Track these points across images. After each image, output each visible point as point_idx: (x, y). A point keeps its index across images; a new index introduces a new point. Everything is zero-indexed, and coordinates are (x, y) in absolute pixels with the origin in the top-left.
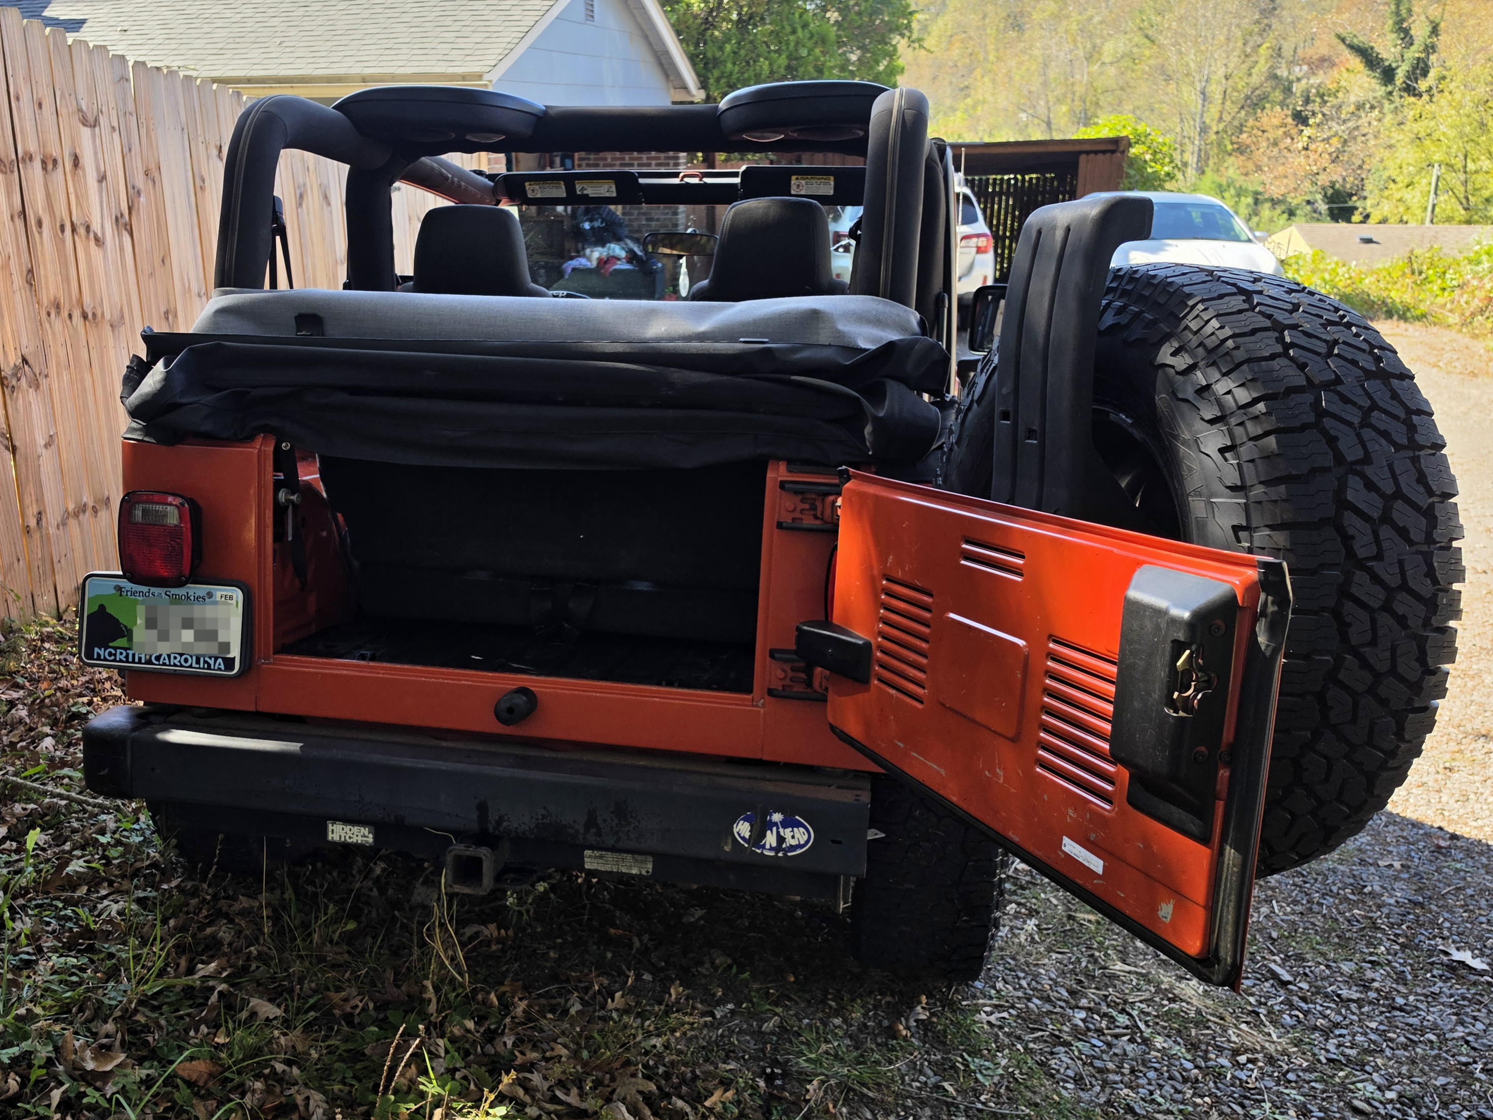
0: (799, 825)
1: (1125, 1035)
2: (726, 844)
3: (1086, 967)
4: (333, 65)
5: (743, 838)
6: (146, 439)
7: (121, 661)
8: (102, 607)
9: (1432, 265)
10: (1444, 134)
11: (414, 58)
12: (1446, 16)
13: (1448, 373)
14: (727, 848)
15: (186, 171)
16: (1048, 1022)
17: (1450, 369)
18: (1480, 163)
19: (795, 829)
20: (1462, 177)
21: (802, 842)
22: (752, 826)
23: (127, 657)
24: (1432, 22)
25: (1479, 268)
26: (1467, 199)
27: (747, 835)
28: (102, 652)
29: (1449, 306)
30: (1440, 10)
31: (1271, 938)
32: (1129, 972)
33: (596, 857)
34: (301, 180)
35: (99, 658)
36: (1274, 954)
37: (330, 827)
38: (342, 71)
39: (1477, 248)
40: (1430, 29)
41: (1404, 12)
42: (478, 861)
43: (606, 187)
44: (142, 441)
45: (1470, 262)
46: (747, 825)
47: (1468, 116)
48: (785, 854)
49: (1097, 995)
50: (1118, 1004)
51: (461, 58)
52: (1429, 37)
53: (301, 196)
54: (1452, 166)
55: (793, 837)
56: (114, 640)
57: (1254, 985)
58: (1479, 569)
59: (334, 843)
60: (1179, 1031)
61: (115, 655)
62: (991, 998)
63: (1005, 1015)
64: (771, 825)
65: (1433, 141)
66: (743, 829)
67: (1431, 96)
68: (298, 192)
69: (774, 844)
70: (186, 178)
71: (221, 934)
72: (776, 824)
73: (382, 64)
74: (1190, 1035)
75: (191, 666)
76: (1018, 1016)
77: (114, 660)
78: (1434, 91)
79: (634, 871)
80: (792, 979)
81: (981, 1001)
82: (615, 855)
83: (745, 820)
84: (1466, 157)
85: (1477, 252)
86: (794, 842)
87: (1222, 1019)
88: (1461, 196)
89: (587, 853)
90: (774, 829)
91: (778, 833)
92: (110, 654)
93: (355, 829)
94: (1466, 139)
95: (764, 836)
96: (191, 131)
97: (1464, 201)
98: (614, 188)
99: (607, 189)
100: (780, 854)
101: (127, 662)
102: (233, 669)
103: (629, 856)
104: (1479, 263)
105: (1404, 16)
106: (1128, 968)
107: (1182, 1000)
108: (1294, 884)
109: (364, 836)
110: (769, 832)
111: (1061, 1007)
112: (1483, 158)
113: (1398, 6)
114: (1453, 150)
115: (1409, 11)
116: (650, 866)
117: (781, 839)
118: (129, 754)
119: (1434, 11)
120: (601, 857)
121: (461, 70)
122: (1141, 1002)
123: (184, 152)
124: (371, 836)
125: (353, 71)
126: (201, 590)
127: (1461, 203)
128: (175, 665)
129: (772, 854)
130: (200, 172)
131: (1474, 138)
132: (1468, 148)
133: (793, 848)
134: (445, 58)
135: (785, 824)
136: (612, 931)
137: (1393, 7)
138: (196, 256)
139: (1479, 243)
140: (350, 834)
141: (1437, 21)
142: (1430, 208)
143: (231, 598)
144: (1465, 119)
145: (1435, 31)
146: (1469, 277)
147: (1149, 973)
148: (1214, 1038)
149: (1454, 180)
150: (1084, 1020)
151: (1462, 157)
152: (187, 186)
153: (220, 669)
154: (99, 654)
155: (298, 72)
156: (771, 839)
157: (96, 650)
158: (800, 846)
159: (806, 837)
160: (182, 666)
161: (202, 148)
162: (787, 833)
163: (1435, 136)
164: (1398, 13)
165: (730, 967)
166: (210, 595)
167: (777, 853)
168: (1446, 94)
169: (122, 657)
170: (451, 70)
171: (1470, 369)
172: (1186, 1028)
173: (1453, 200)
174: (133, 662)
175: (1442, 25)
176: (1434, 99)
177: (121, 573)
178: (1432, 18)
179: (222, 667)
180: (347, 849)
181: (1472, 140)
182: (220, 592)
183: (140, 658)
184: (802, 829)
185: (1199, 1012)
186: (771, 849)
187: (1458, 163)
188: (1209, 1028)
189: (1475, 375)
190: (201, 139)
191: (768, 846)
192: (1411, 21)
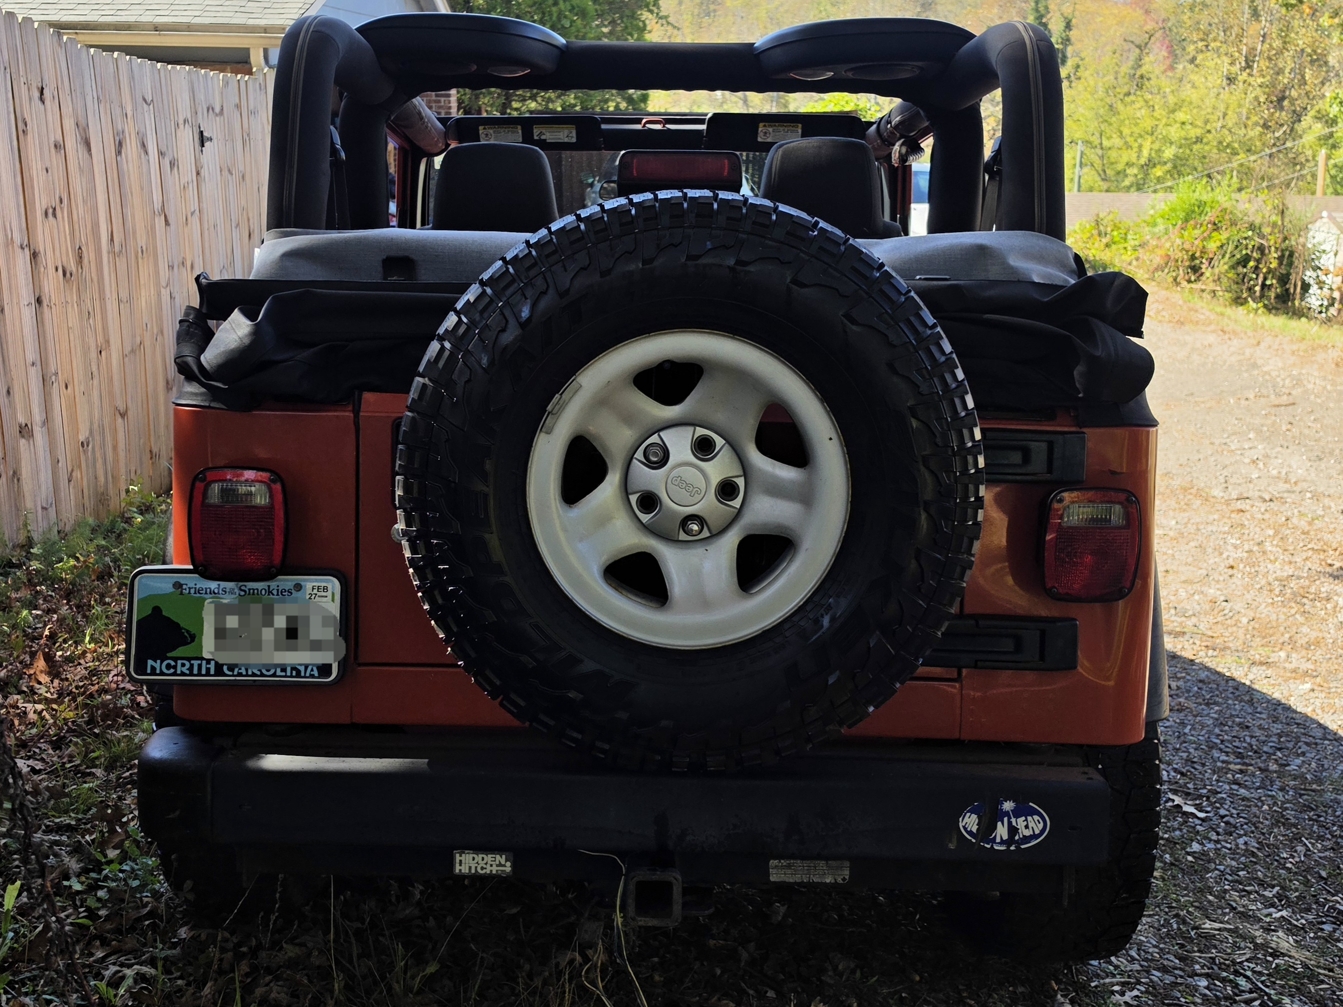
0: (1034, 812)
1: (1255, 1000)
2: (950, 841)
3: (1179, 929)
4: (119, 13)
5: (970, 833)
6: (213, 405)
7: (183, 674)
8: (157, 610)
9: (1116, 227)
10: (1083, 115)
11: (208, 8)
12: (1077, 13)
13: (1160, 322)
14: (952, 846)
15: (8, 113)
16: (1179, 995)
17: (1160, 318)
18: (1113, 140)
19: (1029, 818)
20: (1100, 152)
21: (1037, 832)
22: (979, 818)
23: (191, 668)
24: (1066, 18)
25: (1156, 230)
26: (1104, 171)
27: (974, 829)
28: (157, 665)
29: (1134, 263)
30: (1072, 9)
31: (1322, 878)
32: (1219, 930)
33: (783, 867)
34: (120, 128)
35: (154, 673)
36: (1333, 895)
37: (458, 857)
38: (132, 19)
39: (1152, 212)
40: (1064, 24)
41: (1041, 9)
42: (667, 886)
43: (566, 132)
44: (209, 407)
45: (1148, 224)
46: (974, 817)
47: (1102, 100)
48: (1018, 848)
49: (1205, 958)
50: (1228, 966)
51: (260, 10)
52: (1065, 31)
53: (120, 144)
54: (1090, 143)
55: (1027, 827)
56: (174, 649)
57: (1335, 930)
58: (1267, 498)
59: (462, 877)
60: (1298, 989)
61: (175, 667)
62: (1114, 976)
63: (1135, 993)
64: (1000, 815)
65: (1075, 121)
66: (970, 822)
67: (1071, 82)
68: (117, 139)
69: (1005, 837)
70: (9, 120)
71: (273, 995)
72: (1007, 814)
73: (174, 13)
74: (1310, 992)
75: (274, 675)
76: (1147, 992)
77: (175, 674)
78: (1073, 78)
79: (828, 880)
80: (918, 978)
81: (1107, 980)
82: (806, 863)
83: (972, 812)
84: (1101, 135)
85: (1152, 216)
86: (1027, 833)
87: (1331, 970)
88: (1100, 169)
89: (773, 863)
90: (1006, 819)
91: (1010, 823)
92: (169, 667)
93: (489, 858)
94: (1101, 120)
95: (995, 828)
96: (13, 70)
97: (1101, 173)
98: (574, 134)
99: (567, 135)
100: (1013, 848)
101: (191, 674)
102: (330, 674)
103: (822, 863)
104: (1155, 225)
105: (1043, 12)
106: (1217, 925)
107: (1284, 955)
108: (1310, 819)
109: (500, 865)
110: (999, 824)
111: (1181, 977)
112: (1114, 136)
113: (1037, 3)
114: (1091, 130)
115: (1046, 8)
116: (846, 873)
117: (1013, 830)
118: (209, 789)
119: (1067, 9)
120: (789, 866)
121: (263, 22)
122: (1247, 960)
123: (6, 93)
124: (508, 864)
125: (143, 19)
126: (286, 581)
127: (1100, 175)
128: (254, 675)
129: (1003, 848)
130: (22, 115)
131: (1107, 118)
132: (1103, 128)
133: (1026, 839)
134: (242, 9)
135: (1017, 813)
136: (712, 942)
137: (1033, 4)
138: (18, 205)
139: (1153, 207)
140: (482, 864)
141: (1070, 17)
142: (1076, 180)
143: (325, 589)
144: (1099, 103)
145: (1068, 26)
146: (1148, 237)
147: (1237, 928)
148: (1334, 993)
149: (1093, 155)
150: (1207, 988)
151: (1097, 135)
152: (10, 129)
153: (312, 676)
154: (153, 668)
155: (82, 19)
156: (1002, 831)
157: (150, 662)
158: (1034, 836)
159: (1041, 826)
160: (262, 675)
161: (24, 89)
162: (1020, 823)
163: (1075, 118)
164: (1037, 10)
165: (853, 972)
166: (298, 587)
167: (1008, 847)
168: (1083, 80)
169: (185, 670)
170: (251, 22)
171: (1177, 318)
172: (1302, 984)
173: (1094, 172)
174: (199, 674)
175: (1074, 21)
176: (1073, 85)
177: (191, 567)
178: (1066, 15)
179: (316, 674)
180: (478, 880)
181: (1106, 121)
182: (310, 583)
183: (208, 669)
184: (1036, 818)
185: (1305, 966)
186: (1002, 842)
187: (1096, 140)
188: (1323, 982)
189: (1182, 323)
190: (23, 80)
191: (998, 840)
192: (1049, 16)
